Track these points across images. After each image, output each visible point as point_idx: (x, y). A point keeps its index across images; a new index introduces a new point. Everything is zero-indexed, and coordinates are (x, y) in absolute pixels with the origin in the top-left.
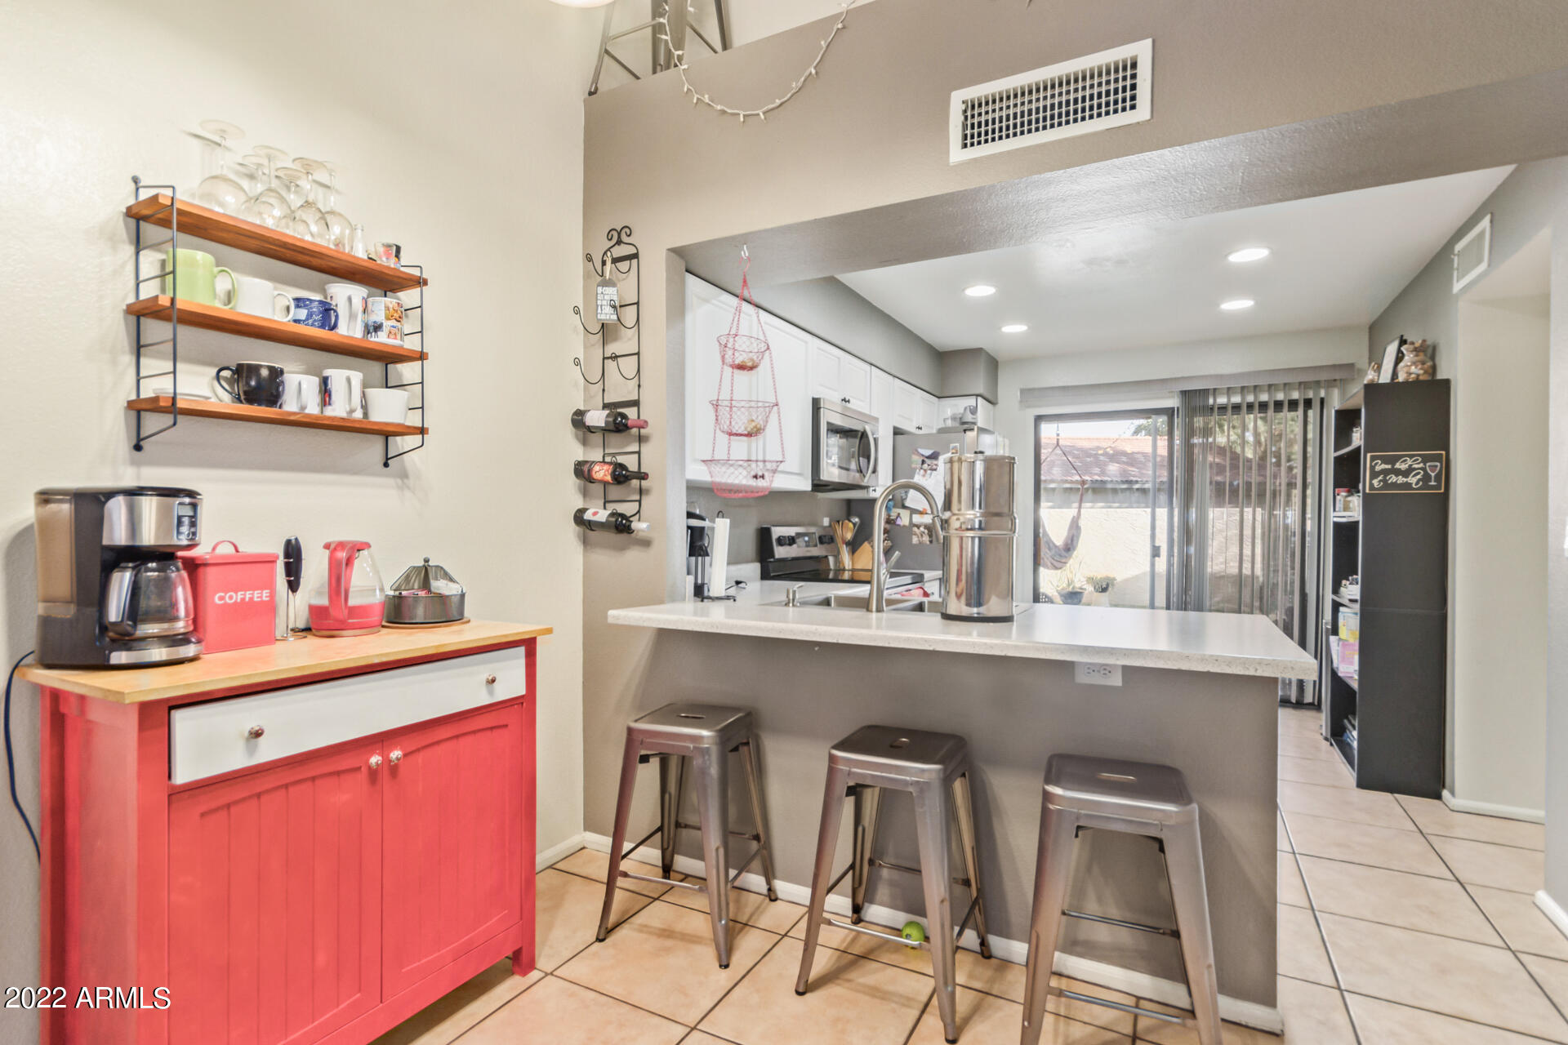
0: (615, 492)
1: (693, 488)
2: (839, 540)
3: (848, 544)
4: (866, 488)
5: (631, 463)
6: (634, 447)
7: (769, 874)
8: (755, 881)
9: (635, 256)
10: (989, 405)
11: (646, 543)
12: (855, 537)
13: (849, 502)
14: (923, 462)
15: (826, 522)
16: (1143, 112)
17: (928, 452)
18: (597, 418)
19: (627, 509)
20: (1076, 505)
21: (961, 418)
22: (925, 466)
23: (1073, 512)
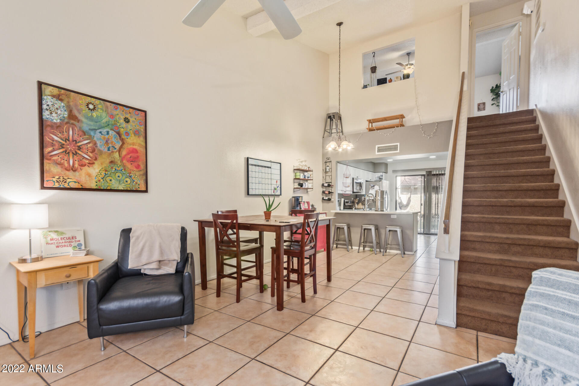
0: (328, 195)
1: (339, 194)
2: (355, 202)
3: (357, 203)
4: (361, 192)
5: (330, 191)
6: (331, 189)
7: (352, 246)
8: (350, 247)
9: (331, 162)
10: (386, 174)
11: (333, 202)
12: (358, 202)
13: (356, 195)
14: (372, 187)
15: (352, 199)
16: (398, 151)
17: (373, 185)
18: (326, 185)
19: (330, 197)
20: (410, 194)
21: (379, 177)
22: (372, 188)
23: (409, 195)
